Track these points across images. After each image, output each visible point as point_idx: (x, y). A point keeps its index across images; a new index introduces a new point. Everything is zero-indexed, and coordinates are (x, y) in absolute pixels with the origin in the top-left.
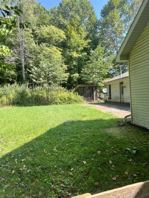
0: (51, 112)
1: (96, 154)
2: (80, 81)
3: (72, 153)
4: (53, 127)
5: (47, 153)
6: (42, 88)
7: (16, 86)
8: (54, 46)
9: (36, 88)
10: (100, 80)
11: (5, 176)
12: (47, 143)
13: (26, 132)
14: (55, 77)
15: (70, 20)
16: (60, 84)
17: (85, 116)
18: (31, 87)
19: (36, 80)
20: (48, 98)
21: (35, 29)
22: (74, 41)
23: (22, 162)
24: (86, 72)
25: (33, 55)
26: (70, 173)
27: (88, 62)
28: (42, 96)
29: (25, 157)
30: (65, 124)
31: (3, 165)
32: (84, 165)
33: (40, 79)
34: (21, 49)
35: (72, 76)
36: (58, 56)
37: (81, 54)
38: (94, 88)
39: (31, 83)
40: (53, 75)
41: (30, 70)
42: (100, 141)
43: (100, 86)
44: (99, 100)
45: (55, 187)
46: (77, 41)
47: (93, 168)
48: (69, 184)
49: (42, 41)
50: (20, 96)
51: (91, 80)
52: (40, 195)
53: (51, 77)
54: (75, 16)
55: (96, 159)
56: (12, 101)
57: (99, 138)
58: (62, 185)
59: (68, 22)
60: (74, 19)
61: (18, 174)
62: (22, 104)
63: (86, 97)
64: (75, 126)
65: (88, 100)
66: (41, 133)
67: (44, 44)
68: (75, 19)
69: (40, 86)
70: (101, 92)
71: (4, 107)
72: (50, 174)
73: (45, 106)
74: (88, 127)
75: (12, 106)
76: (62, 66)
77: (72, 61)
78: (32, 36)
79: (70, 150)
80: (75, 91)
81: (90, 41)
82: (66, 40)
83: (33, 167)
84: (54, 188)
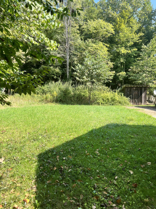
0: (92, 112)
1: (145, 165)
2: (126, 80)
3: (117, 160)
4: (95, 128)
5: (89, 155)
6: (84, 87)
7: (60, 84)
8: (100, 42)
9: (79, 87)
10: (151, 79)
11: (47, 172)
12: (89, 145)
13: (68, 130)
14: (99, 75)
15: (121, 12)
16: (104, 83)
17: (132, 120)
18: (74, 85)
19: (80, 78)
20: (90, 98)
21: (82, 25)
22: (123, 36)
23: (63, 160)
24: (134, 70)
25: (78, 52)
26: (114, 181)
27: (138, 59)
28: (84, 95)
29: (67, 156)
30: (107, 127)
31: (45, 160)
32: (130, 175)
33: (84, 77)
34: (67, 46)
35: (118, 74)
36: (104, 53)
37: (130, 50)
38: (143, 89)
39: (74, 81)
40: (97, 73)
41: (74, 68)
42: (150, 151)
43: (151, 88)
44: (148, 103)
45: (97, 193)
46: (127, 35)
47: (141, 181)
48: (113, 194)
49: (88, 37)
50: (63, 93)
51: (140, 80)
52: (81, 198)
53: (95, 75)
54: (126, 7)
55: (145, 170)
56: (55, 98)
57: (149, 147)
58: (105, 193)
59: (118, 15)
60: (125, 10)
61: (60, 172)
62: (64, 102)
63: (132, 99)
64: (119, 129)
65: (134, 102)
66: (82, 133)
67: (90, 40)
68: (127, 10)
69: (83, 84)
70: (151, 94)
71: (48, 104)
72: (92, 178)
73: (86, 106)
74: (135, 133)
75: (56, 104)
76: (107, 64)
77: (119, 58)
78: (79, 32)
79: (113, 155)
80: (120, 91)
81: (142, 34)
82: (113, 35)
83: (74, 167)
84: (96, 195)
